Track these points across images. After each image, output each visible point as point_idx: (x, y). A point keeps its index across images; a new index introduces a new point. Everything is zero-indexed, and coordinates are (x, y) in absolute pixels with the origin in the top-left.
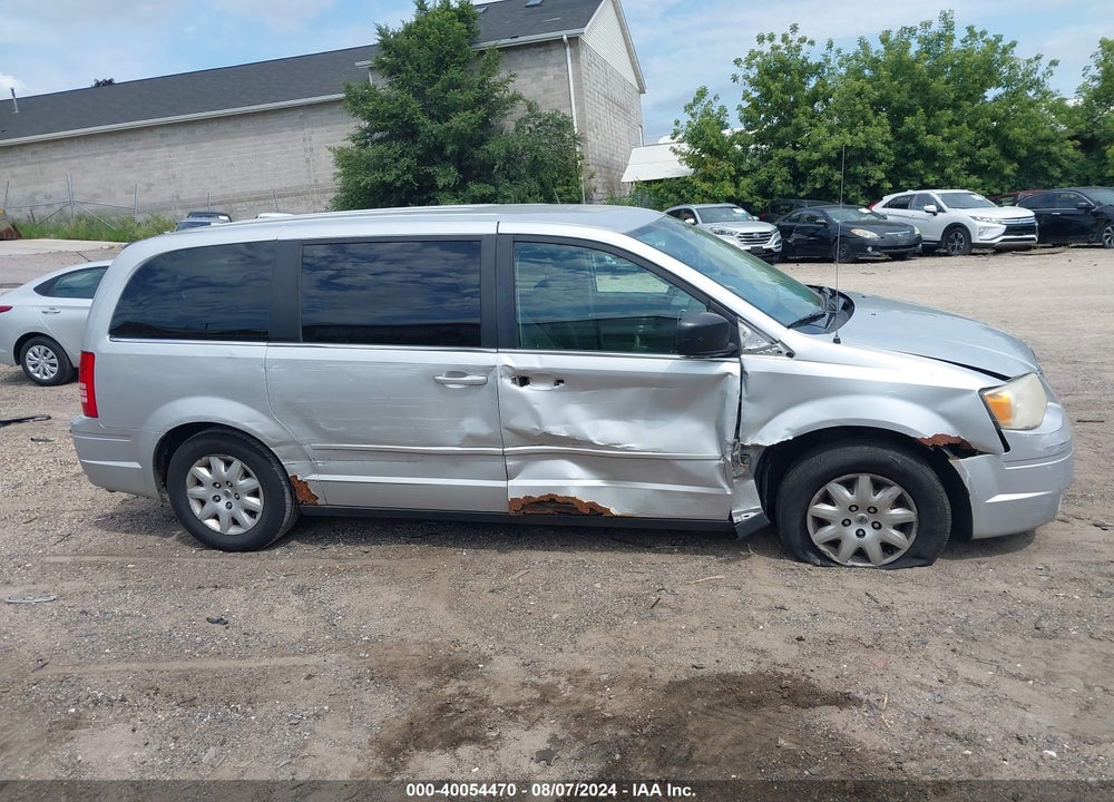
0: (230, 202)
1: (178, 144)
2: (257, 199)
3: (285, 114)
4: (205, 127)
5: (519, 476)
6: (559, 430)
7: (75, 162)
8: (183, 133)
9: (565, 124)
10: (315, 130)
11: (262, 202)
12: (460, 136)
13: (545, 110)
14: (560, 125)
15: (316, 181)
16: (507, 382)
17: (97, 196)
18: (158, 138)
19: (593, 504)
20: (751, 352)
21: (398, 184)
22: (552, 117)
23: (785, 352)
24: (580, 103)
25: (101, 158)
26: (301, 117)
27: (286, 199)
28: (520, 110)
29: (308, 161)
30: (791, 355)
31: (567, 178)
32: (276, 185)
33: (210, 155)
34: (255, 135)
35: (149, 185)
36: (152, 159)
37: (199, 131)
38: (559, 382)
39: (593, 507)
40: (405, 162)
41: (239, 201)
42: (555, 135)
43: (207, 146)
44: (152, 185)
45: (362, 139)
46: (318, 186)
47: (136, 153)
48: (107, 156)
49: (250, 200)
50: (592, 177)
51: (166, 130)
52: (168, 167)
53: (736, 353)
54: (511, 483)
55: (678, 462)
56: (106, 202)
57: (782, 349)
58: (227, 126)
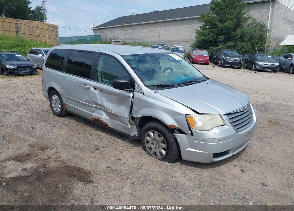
0: (171, 42)
1: (162, 27)
2: (177, 42)
3: (188, 20)
4: (169, 23)
5: (95, 112)
6: (100, 103)
7: (140, 30)
8: (164, 24)
9: (263, 26)
10: (194, 25)
11: (178, 43)
12: (227, 28)
13: (258, 21)
14: (262, 26)
15: (192, 38)
16: (92, 88)
17: (143, 38)
18: (158, 25)
19: (106, 123)
20: (136, 91)
21: (209, 40)
22: (260, 24)
23: (143, 93)
24: (271, 20)
25: (145, 29)
26: (191, 21)
27: (184, 42)
28: (250, 21)
29: (191, 33)
30: (144, 94)
31: (262, 42)
32: (182, 38)
33: (168, 30)
34: (180, 25)
35: (154, 36)
36: (156, 30)
37: (167, 24)
38: (101, 91)
39: (106, 124)
40: (211, 35)
41: (173, 42)
42: (260, 29)
43: (168, 27)
44: (155, 36)
45: (203, 27)
46: (192, 40)
47: (153, 29)
48: (147, 29)
49: (175, 42)
50: (270, 42)
51: (160, 23)
52: (159, 32)
53: (133, 91)
54: (93, 114)
55: (121, 117)
56: (145, 40)
57: (142, 92)
58: (174, 23)
